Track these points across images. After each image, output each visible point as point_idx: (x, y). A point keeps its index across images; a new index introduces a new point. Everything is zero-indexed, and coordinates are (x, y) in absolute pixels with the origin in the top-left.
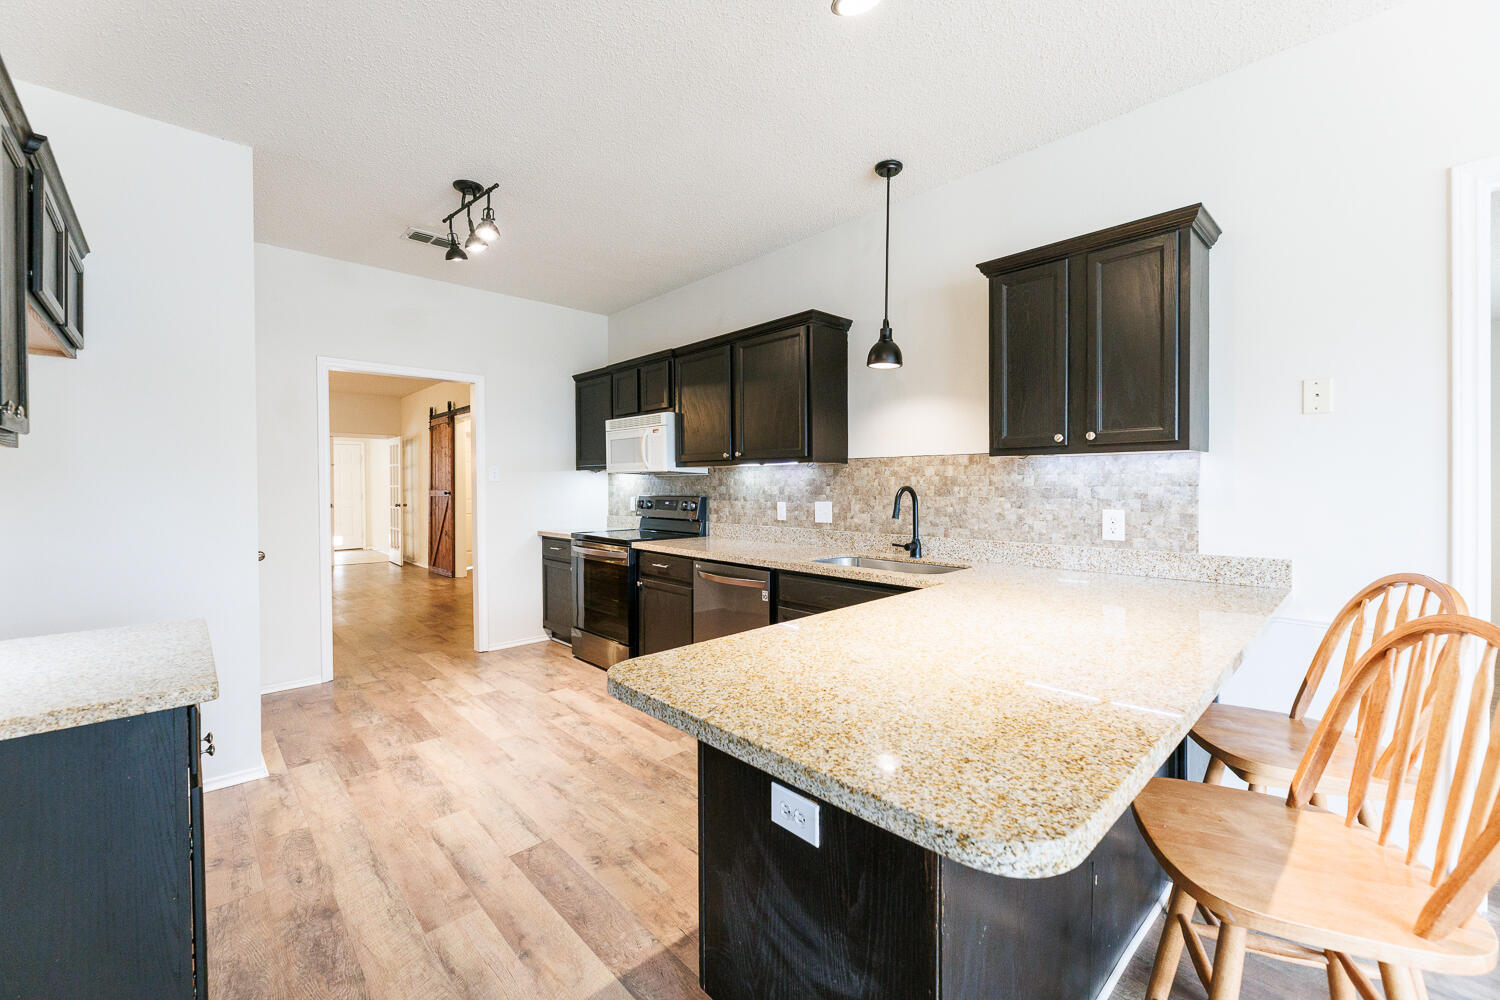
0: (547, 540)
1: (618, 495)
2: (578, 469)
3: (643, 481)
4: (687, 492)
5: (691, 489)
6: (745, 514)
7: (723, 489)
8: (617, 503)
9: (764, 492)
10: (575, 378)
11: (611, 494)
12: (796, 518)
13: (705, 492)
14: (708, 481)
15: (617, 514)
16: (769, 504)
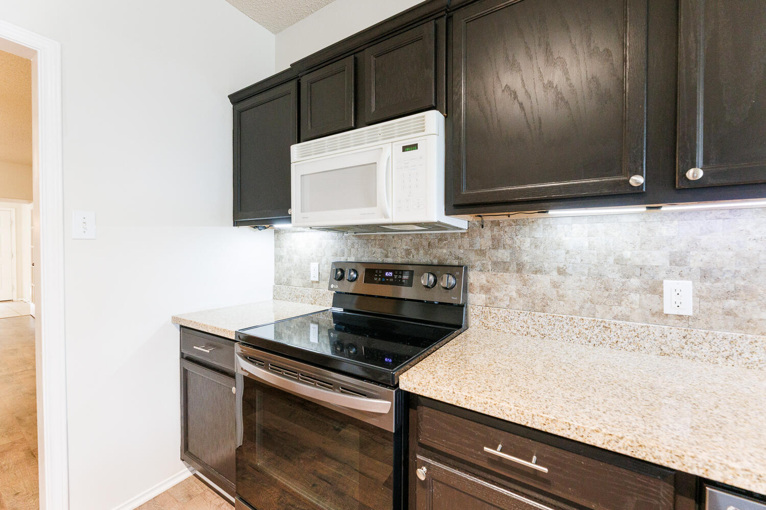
0: (187, 332)
1: (290, 260)
2: (236, 223)
3: (332, 242)
4: (421, 257)
5: (426, 254)
6: (561, 297)
7: (503, 254)
8: (289, 269)
9: (618, 261)
10: (231, 97)
11: (278, 259)
12: (729, 313)
13: (458, 258)
14: (466, 241)
15: (288, 283)
16: (634, 282)
